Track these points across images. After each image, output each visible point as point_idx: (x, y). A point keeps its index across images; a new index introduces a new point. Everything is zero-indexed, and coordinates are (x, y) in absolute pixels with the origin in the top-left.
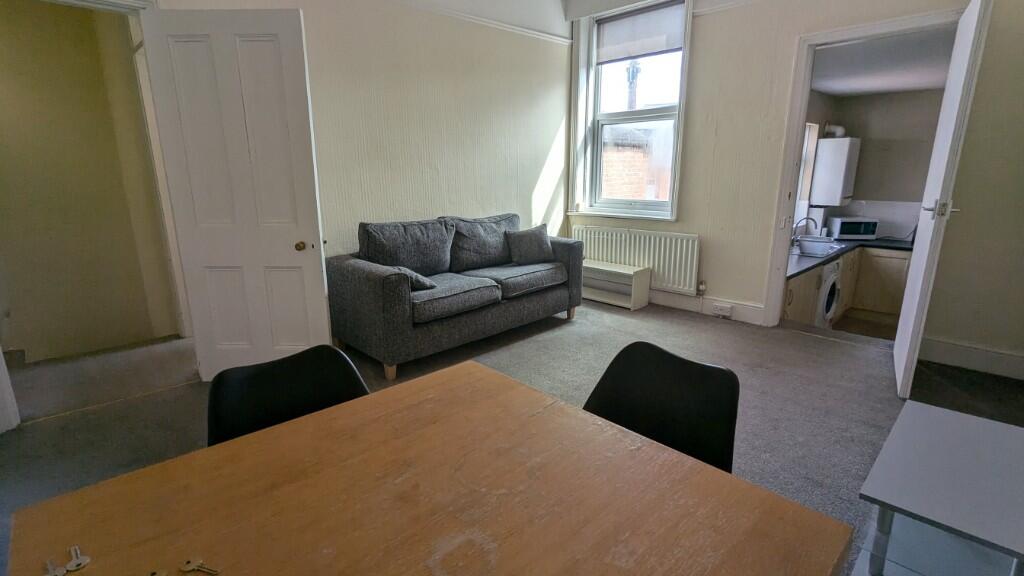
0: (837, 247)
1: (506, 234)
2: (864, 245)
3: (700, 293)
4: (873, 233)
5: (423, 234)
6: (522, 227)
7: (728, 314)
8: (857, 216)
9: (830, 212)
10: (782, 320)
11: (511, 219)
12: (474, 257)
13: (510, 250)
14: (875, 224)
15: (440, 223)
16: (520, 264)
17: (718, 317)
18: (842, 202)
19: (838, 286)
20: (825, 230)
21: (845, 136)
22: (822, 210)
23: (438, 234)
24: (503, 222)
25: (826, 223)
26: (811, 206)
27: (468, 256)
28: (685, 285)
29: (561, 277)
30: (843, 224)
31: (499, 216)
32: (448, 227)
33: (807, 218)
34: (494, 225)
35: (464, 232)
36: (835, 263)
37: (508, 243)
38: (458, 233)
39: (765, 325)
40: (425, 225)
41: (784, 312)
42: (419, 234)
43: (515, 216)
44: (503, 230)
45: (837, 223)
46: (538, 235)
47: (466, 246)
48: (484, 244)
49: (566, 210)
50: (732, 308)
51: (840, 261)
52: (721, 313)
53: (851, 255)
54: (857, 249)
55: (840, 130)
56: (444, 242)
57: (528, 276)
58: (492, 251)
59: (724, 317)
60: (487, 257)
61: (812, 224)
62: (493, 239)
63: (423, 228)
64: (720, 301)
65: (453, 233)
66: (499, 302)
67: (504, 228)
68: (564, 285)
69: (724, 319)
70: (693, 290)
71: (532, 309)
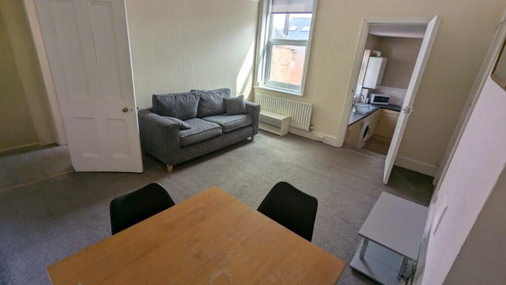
0: (372, 108)
1: (224, 100)
2: (382, 107)
3: (310, 130)
4: (387, 102)
5: (184, 100)
6: (232, 96)
7: (321, 141)
8: (382, 93)
9: (371, 91)
10: (344, 144)
11: (227, 91)
12: (209, 111)
13: (226, 107)
14: (388, 98)
15: (193, 94)
16: (230, 115)
17: (317, 141)
18: (376, 87)
19: (369, 127)
20: (368, 99)
21: (380, 57)
22: (367, 90)
23: (192, 100)
24: (223, 93)
25: (368, 96)
26: (363, 88)
27: (206, 110)
28: (304, 126)
29: (249, 121)
30: (376, 97)
31: (221, 90)
32: (197, 96)
33: (361, 95)
34: (218, 95)
35: (204, 98)
36: (369, 117)
37: (225, 104)
38: (201, 99)
39: (337, 146)
40: (185, 95)
41: (345, 140)
42: (182, 100)
43: (229, 90)
44: (223, 97)
45: (373, 96)
46: (239, 101)
47: (204, 105)
48: (214, 104)
49: (253, 85)
50: (324, 138)
51: (371, 116)
52: (319, 140)
53: (376, 112)
54: (380, 110)
55: (379, 54)
56: (194, 104)
57: (235, 122)
58: (217, 108)
59: (320, 142)
60: (215, 110)
61: (362, 97)
62: (218, 102)
63: (184, 97)
64: (319, 135)
65: (199, 99)
66: (221, 135)
67: (223, 96)
68: (251, 125)
69: (320, 143)
70: (308, 128)
71: (235, 137)
